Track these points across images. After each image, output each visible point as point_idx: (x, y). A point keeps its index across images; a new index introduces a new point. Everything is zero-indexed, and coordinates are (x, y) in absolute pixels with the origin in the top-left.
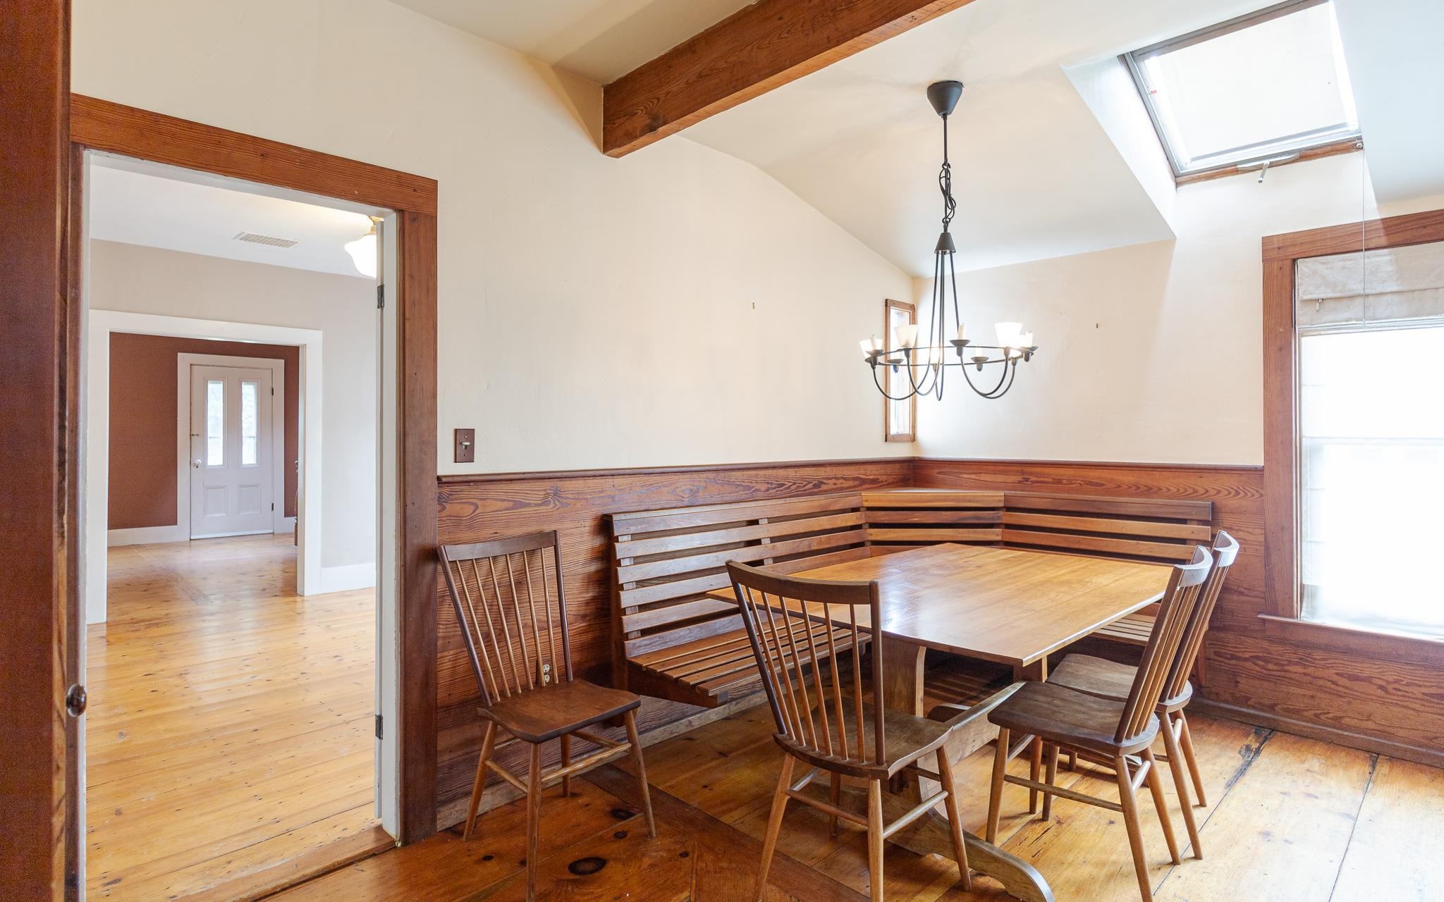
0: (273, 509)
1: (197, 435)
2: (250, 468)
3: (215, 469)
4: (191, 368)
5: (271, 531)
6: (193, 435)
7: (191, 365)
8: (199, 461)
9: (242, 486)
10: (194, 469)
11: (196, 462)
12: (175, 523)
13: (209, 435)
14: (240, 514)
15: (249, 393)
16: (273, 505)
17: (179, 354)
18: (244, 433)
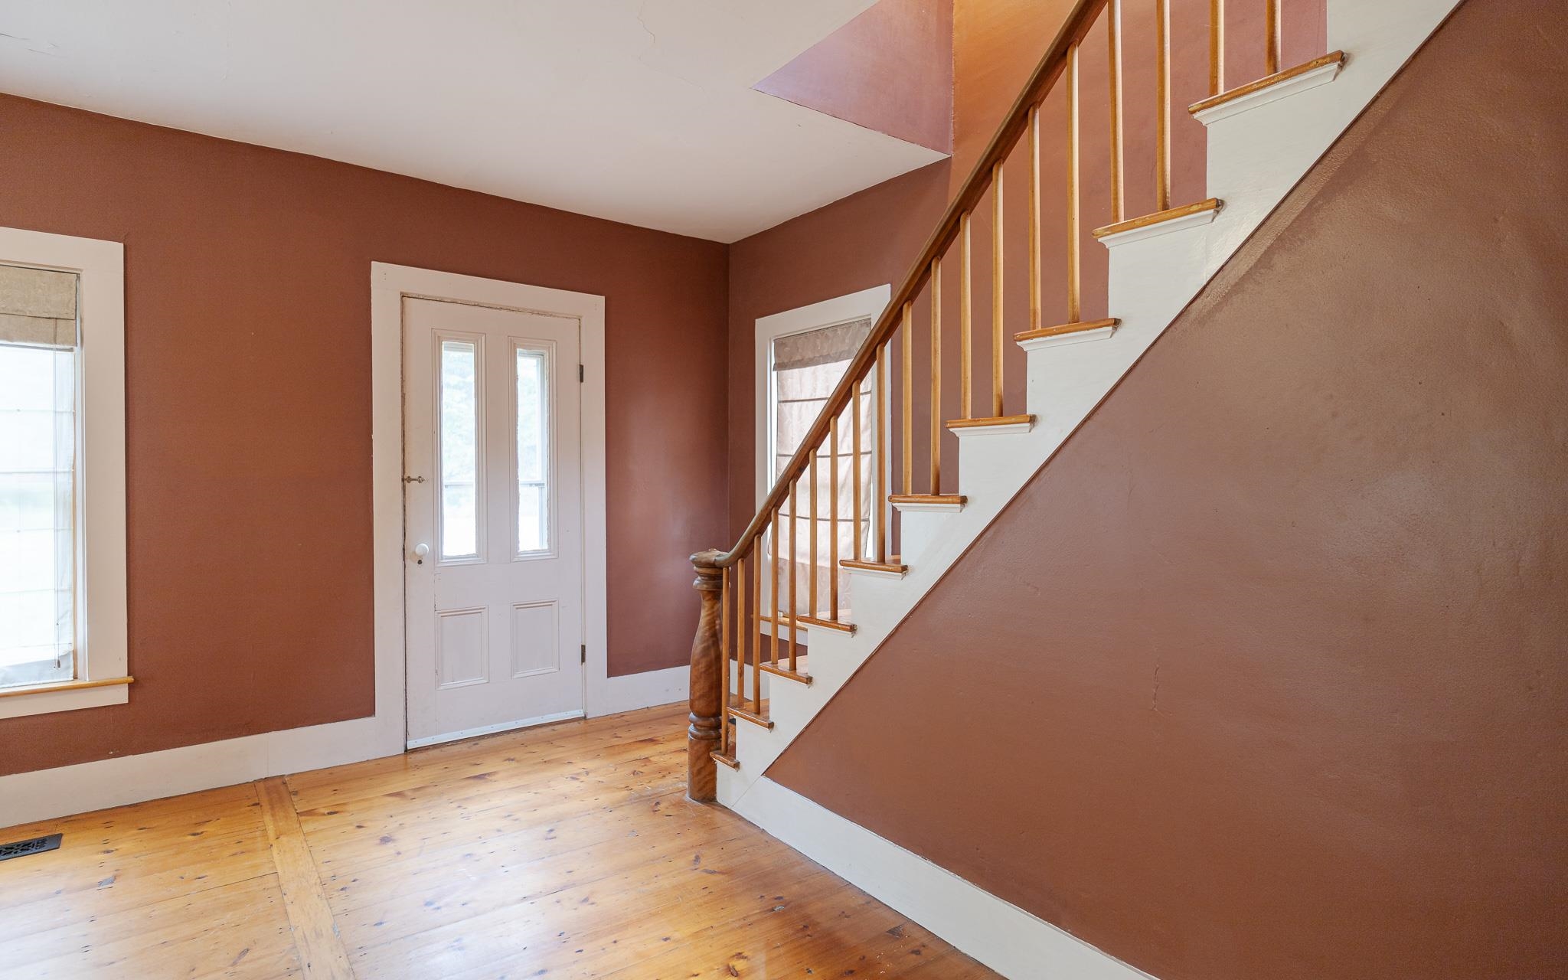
0: (583, 660)
1: (420, 480)
2: (534, 561)
3: (461, 565)
4: (402, 302)
5: (579, 713)
6: (410, 480)
7: (403, 296)
8: (423, 547)
9: (519, 606)
10: (412, 564)
11: (418, 550)
12: (371, 712)
13: (445, 482)
14: (516, 676)
15: (529, 371)
16: (583, 647)
17: (373, 263)
18: (522, 478)
